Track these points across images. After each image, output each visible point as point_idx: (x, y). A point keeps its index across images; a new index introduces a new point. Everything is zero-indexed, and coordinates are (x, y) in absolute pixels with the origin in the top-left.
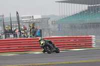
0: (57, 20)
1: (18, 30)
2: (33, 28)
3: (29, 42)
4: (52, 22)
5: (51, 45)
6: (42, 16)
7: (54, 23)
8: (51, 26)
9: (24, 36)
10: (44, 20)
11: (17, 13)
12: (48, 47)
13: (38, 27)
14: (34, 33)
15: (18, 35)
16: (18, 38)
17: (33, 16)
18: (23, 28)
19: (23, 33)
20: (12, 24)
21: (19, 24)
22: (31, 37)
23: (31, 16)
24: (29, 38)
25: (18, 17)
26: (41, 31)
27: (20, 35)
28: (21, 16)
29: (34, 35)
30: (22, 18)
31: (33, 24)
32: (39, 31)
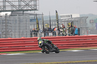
0: (95, 19)
1: (56, 29)
2: (72, 26)
3: (67, 40)
4: (90, 21)
5: (49, 45)
6: (80, 15)
7: (92, 22)
8: (89, 25)
9: (63, 35)
10: (83, 19)
11: (57, 12)
12: (46, 47)
13: (77, 26)
14: (72, 32)
15: (57, 33)
16: (57, 37)
17: (71, 15)
18: (61, 26)
19: (61, 32)
20: (51, 23)
21: (58, 22)
22: (69, 35)
23: (70, 14)
24: (67, 36)
25: (57, 16)
26: (79, 30)
27: (59, 34)
28: (60, 15)
29: (72, 34)
30: (61, 17)
31: (71, 23)
32: (77, 29)
